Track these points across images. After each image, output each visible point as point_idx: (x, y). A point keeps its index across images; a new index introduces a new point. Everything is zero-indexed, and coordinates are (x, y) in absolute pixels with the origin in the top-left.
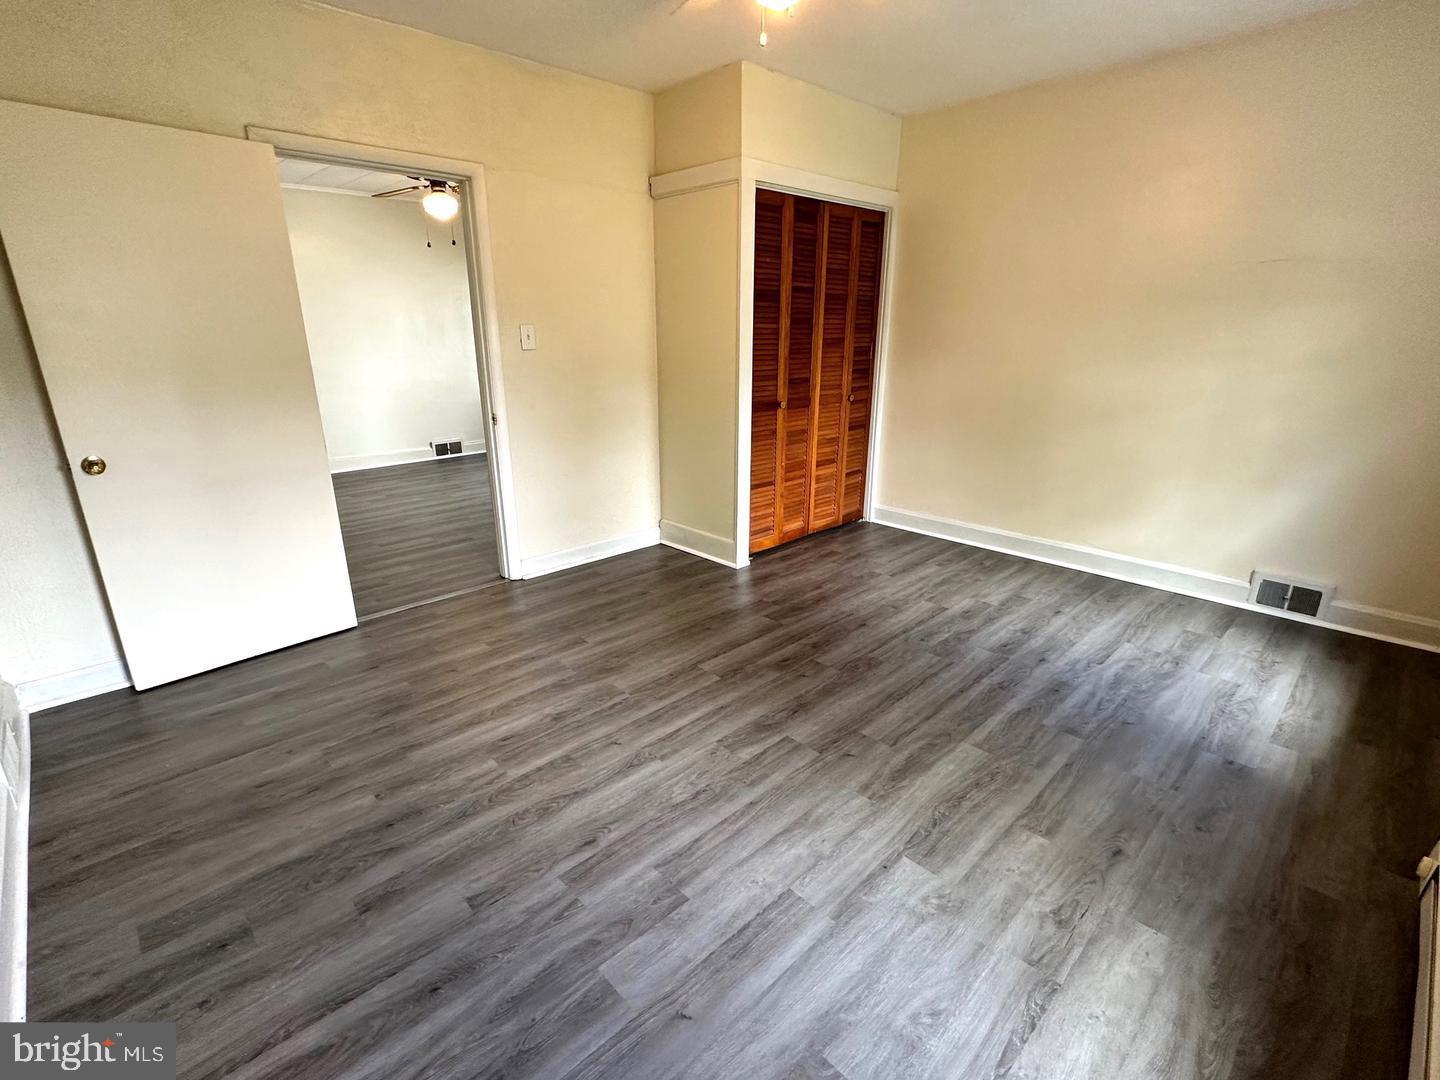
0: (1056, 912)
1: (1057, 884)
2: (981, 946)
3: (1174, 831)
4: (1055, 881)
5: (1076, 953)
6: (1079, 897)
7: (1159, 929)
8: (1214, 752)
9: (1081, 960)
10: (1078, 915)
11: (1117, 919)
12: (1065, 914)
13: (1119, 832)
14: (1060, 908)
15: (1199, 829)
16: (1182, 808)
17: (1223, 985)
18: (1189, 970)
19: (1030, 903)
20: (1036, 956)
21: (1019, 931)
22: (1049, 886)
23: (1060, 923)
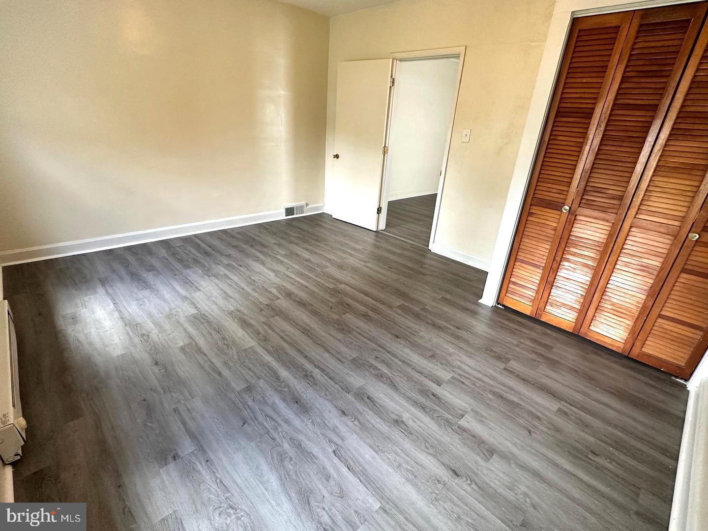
0: (148, 336)
1: (158, 341)
2: (152, 317)
3: (151, 389)
4: (159, 340)
5: (131, 334)
6: (148, 343)
7: (118, 357)
8: (189, 454)
9: (128, 334)
10: (142, 340)
11: (132, 349)
12: (145, 338)
13: (166, 370)
14: (149, 337)
15: (145, 400)
16: (161, 403)
17: (88, 360)
18: (100, 354)
19: (157, 331)
20: (138, 326)
21: (149, 325)
22: (159, 338)
23: (143, 335)
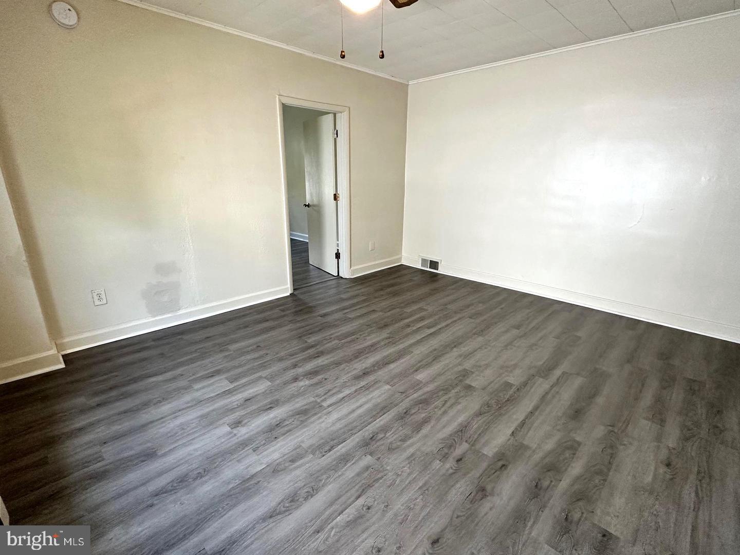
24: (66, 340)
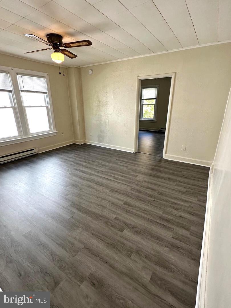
24: (86, 141)
